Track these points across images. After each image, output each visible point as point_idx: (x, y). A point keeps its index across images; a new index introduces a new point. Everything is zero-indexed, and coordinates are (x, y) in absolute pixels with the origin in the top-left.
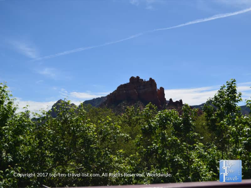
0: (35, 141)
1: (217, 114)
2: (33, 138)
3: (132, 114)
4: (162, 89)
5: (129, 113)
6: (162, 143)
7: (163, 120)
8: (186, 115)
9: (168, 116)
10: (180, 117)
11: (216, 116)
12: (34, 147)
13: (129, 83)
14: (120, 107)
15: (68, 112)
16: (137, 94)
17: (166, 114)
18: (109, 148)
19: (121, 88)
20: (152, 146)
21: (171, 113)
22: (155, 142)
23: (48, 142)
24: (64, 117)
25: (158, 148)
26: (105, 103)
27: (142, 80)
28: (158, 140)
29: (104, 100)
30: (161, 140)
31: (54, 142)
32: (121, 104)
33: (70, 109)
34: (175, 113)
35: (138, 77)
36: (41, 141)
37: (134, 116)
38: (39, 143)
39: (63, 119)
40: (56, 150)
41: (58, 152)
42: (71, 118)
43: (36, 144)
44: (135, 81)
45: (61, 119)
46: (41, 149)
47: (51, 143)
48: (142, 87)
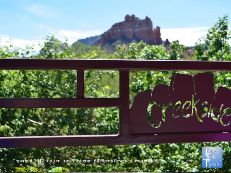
0: (20, 76)
1: (209, 52)
2: (17, 73)
3: (123, 53)
4: (158, 28)
5: (120, 51)
6: (148, 79)
7: (150, 56)
8: (174, 52)
9: (154, 53)
10: (167, 54)
11: (208, 55)
12: (19, 81)
13: (124, 22)
14: (114, 46)
15: (52, 47)
16: (132, 33)
17: (152, 50)
18: (94, 84)
19: (116, 26)
20: (136, 82)
21: (158, 49)
22: (141, 79)
23: (32, 77)
24: (49, 52)
25: (143, 85)
26: (99, 42)
27: (138, 18)
28: (144, 76)
29: (98, 39)
30: (147, 76)
31: (38, 77)
32: (116, 43)
33: (53, 44)
34: (162, 49)
35: (133, 16)
36: (25, 76)
37: (126, 55)
38: (23, 78)
39: (47, 54)
40: (40, 84)
41: (43, 87)
42: (55, 53)
43: (20, 79)
44: (130, 19)
45: (46, 54)
46: (25, 83)
47: (35, 78)
48: (137, 26)
